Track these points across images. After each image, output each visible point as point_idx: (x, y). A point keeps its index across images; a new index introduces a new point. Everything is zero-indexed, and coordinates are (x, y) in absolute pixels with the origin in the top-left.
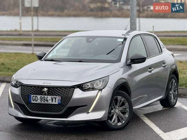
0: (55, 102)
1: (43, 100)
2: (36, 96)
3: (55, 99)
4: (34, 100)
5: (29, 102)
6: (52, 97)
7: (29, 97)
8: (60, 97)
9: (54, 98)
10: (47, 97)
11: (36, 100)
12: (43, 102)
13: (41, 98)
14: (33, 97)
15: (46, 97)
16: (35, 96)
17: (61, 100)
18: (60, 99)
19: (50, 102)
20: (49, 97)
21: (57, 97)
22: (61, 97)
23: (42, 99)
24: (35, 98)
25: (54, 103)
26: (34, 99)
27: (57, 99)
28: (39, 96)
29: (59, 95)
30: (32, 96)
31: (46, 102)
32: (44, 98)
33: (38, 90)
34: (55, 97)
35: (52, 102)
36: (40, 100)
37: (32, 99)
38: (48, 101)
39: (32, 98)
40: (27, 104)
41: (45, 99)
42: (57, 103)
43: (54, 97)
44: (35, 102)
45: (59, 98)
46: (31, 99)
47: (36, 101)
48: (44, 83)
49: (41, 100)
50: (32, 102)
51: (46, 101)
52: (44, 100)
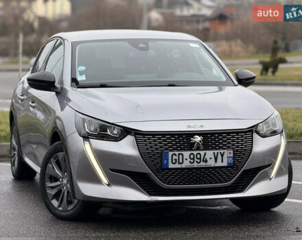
0: (222, 162)
1: (196, 159)
2: (179, 154)
3: (222, 155)
4: (174, 161)
5: (164, 167)
6: (216, 152)
7: (162, 157)
8: (232, 151)
9: (219, 154)
10: (205, 154)
11: (181, 161)
12: (195, 165)
13: (192, 156)
14: (174, 156)
15: (202, 153)
16: (177, 153)
17: (234, 158)
18: (232, 155)
19: (211, 163)
20: (210, 154)
21: (226, 151)
22: (234, 152)
23: (193, 159)
24: (177, 158)
25: (219, 164)
26: (176, 160)
27: (225, 156)
28: (186, 154)
29: (229, 147)
30: (171, 153)
31: (203, 164)
32: (198, 156)
33: (182, 140)
34: (222, 151)
35: (216, 161)
36: (189, 160)
37: (170, 161)
38: (206, 161)
39: (170, 158)
40: (157, 172)
41: (200, 159)
42: (225, 164)
43: (219, 151)
44: (177, 166)
45: (230, 153)
46: (168, 160)
47: (179, 163)
48: (189, 127)
49: (192, 161)
50: (171, 166)
51: (203, 161)
52: (199, 161)
